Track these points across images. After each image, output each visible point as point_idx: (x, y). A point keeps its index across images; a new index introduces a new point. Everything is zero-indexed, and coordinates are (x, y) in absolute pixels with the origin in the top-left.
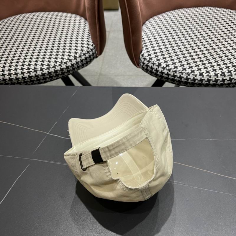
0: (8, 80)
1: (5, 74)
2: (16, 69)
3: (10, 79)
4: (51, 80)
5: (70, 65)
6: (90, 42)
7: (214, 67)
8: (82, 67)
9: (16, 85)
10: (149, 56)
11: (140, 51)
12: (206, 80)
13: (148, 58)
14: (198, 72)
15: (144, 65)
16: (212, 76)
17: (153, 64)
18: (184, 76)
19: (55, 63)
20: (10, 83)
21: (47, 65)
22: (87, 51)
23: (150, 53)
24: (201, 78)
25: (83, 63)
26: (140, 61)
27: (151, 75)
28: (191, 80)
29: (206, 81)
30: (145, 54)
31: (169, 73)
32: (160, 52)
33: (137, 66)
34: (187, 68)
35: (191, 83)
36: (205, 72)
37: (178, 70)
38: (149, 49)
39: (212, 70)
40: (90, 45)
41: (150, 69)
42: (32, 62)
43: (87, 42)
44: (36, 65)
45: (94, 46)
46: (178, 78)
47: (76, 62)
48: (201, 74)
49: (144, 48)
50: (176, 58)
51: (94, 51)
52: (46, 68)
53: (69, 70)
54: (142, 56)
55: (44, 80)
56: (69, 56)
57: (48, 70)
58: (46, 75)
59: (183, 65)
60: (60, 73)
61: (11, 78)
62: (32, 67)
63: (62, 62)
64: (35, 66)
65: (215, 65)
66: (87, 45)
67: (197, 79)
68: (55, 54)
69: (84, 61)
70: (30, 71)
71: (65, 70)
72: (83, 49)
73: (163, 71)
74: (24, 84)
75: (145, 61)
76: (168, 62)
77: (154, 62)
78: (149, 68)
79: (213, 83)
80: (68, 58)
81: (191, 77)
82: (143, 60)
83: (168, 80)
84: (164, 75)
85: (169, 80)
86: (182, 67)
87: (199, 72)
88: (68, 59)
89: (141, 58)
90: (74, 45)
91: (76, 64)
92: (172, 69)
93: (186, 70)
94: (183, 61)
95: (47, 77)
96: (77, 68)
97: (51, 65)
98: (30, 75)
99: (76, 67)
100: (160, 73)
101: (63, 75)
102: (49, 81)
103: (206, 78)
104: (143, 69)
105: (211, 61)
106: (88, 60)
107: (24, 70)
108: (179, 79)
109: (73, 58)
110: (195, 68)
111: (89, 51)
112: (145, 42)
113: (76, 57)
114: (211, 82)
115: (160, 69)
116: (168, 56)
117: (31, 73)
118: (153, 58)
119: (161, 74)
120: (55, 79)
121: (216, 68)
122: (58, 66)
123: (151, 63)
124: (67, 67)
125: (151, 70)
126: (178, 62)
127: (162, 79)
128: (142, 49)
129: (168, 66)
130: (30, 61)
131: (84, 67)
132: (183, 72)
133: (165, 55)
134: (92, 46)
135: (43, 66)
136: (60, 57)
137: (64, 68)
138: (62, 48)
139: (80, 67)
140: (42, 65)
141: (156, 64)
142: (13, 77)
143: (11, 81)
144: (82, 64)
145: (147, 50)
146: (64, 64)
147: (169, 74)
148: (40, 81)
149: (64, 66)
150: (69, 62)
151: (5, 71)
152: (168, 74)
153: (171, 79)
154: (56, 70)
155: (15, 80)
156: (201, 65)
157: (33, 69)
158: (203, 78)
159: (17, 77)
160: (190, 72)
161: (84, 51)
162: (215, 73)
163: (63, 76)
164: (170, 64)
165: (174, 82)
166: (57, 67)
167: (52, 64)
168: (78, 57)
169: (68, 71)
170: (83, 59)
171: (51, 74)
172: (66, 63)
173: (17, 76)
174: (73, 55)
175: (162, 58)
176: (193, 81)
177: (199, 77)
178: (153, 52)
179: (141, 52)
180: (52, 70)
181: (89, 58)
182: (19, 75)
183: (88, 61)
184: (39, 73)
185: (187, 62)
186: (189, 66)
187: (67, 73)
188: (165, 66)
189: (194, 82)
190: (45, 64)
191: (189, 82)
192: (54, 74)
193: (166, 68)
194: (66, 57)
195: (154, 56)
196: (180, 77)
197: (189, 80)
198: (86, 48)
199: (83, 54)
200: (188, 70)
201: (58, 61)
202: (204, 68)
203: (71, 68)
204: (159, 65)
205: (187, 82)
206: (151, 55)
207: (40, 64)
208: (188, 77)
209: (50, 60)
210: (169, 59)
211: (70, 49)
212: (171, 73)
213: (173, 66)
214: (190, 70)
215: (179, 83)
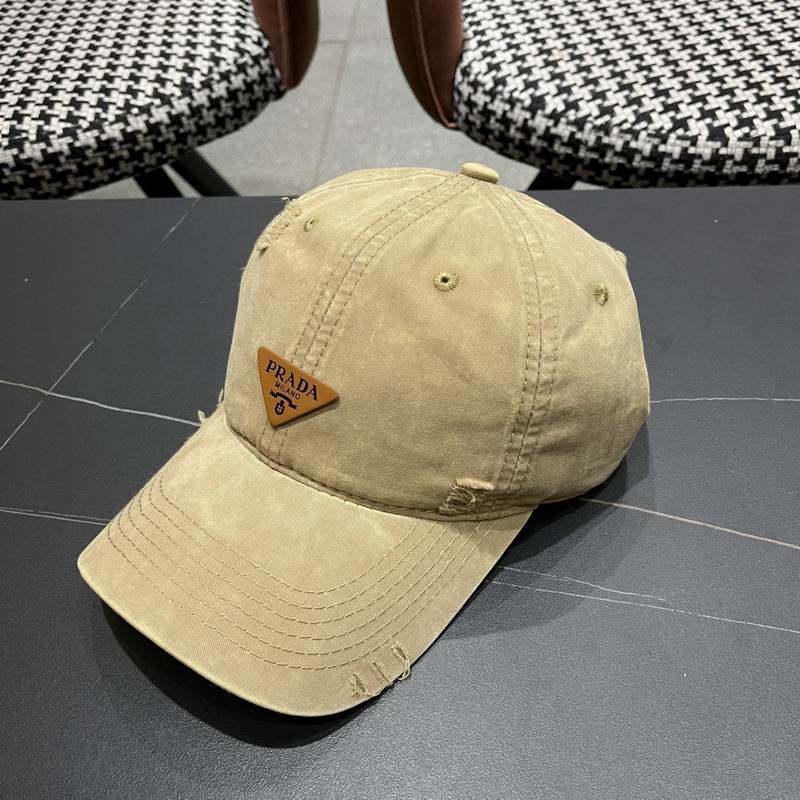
4: (89, 186)
5: (166, 120)
6: (248, 28)
7: (771, 102)
8: (219, 129)
10: (494, 73)
11: (457, 55)
12: (739, 156)
13: (488, 81)
14: (702, 124)
15: (471, 112)
16: (764, 141)
17: (512, 102)
18: (644, 144)
19: (99, 110)
21: (64, 116)
22: (235, 62)
23: (495, 61)
24: (718, 150)
25: (221, 115)
26: (457, 98)
27: (502, 152)
28: (674, 162)
29: (736, 163)
30: (474, 65)
31: (579, 136)
32: (537, 52)
33: (446, 121)
34: (654, 110)
35: (670, 175)
36: (734, 123)
37: (616, 121)
38: (493, 43)
39: (763, 115)
40: (248, 40)
41: (498, 125)
42: (4, 107)
43: (238, 28)
44: (18, 117)
45: (266, 43)
46: (616, 154)
47: (190, 105)
48: (717, 134)
49: (473, 44)
50: (608, 75)
51: (265, 64)
52: (60, 132)
53: (160, 140)
54: (465, 73)
55: (59, 184)
56: (161, 81)
57: (69, 139)
58: (62, 159)
59: (638, 101)
60: (125, 154)
62: (3, 126)
63: (128, 106)
64: (14, 123)
65: (774, 95)
66: (237, 40)
67: (700, 156)
68: (100, 74)
69: (224, 104)
71: (146, 141)
72: (218, 54)
73: (553, 131)
75: (475, 91)
76: (574, 89)
77: (516, 94)
78: (492, 121)
79: (769, 168)
80: (155, 89)
81: (674, 147)
82: (466, 90)
83: (574, 168)
84: (557, 147)
85: (579, 168)
86: (635, 107)
87: (709, 126)
88: (156, 94)
89: (460, 83)
90: (183, 40)
91: (189, 117)
92: (590, 119)
93: (650, 121)
94: (637, 82)
95: (69, 172)
96: (195, 135)
97: (84, 118)
99: (193, 128)
100: (539, 137)
101: (136, 163)
102: (82, 190)
103: (736, 148)
104: (468, 133)
105: (759, 80)
106: (243, 100)
108: (621, 161)
109: (178, 92)
110: (689, 111)
111: (245, 64)
112: (476, 19)
113: (191, 86)
114: (761, 167)
115: (540, 123)
116: (571, 66)
118: (509, 80)
119: (545, 145)
120: (106, 178)
121: (780, 106)
122: (112, 124)
123: (503, 100)
125: (502, 128)
126: (615, 87)
127: (548, 167)
128: (463, 44)
129: (573, 105)
131: (228, 132)
132: (637, 127)
133: (561, 63)
134: (259, 43)
135: (48, 122)
136: (121, 85)
137: (139, 132)
138: (132, 52)
139: (210, 131)
140: (45, 117)
141: (522, 101)
144: (216, 116)
145: (483, 48)
146: (136, 115)
147: (579, 141)
148: (39, 187)
149: (137, 122)
150: (158, 107)
152: (574, 143)
153: (587, 162)
154: (104, 137)
156: (717, 96)
157: (4, 136)
158: (723, 151)
160: (669, 125)
161: (223, 63)
162: (776, 127)
163: (136, 169)
164: (582, 99)
165: (599, 174)
166: (107, 128)
167: (88, 114)
168: (198, 86)
169: (159, 147)
170: (221, 98)
171: (86, 158)
172: (145, 110)
175: (548, 77)
176: (681, 167)
177: (706, 146)
178: (508, 56)
179: (460, 59)
180: (87, 138)
181: (248, 95)
183: (243, 107)
184: (33, 150)
185: (654, 85)
186: (663, 103)
187: (151, 152)
188: (561, 108)
189: (686, 172)
190: (55, 112)
191: (664, 169)
192: (96, 157)
193: (567, 117)
194: (147, 87)
195: (513, 69)
196: (625, 151)
197: (662, 161)
198: (230, 49)
199: (220, 74)
200: (661, 120)
201: (114, 104)
202: (726, 107)
203: (168, 132)
204: (535, 105)
205: (657, 170)
206: (503, 66)
207: (36, 115)
208: (662, 148)
209: (80, 99)
210: (578, 79)
211: (163, 54)
212: (589, 136)
213: (593, 105)
214: (668, 120)
215: (619, 179)
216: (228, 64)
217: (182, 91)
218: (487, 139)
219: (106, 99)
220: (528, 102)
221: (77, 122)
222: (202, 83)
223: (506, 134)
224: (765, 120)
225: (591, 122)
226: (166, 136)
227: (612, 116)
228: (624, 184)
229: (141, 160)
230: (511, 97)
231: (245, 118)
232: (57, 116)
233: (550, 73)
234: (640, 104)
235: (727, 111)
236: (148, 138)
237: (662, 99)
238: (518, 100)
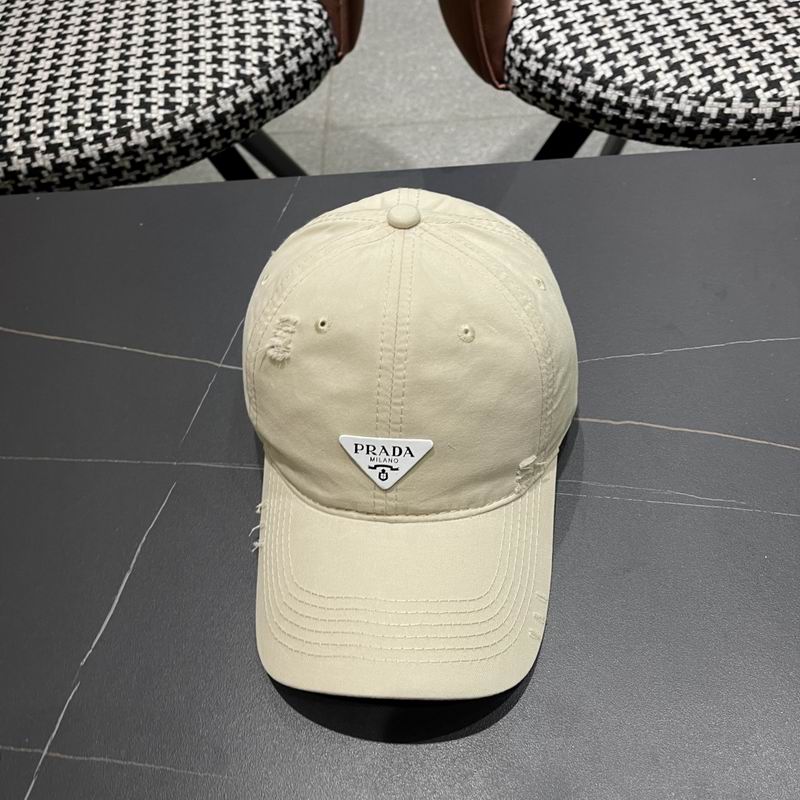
0: (26, 176)
1: (12, 154)
2: (48, 131)
3: (34, 172)
4: (185, 164)
5: (250, 99)
8: (291, 101)
9: (57, 194)
10: (544, 41)
11: (507, 22)
12: (768, 116)
13: (539, 49)
14: (736, 86)
15: (524, 77)
16: (790, 101)
17: (563, 69)
18: (685, 106)
19: (192, 95)
20: (33, 184)
21: (162, 103)
22: (303, 37)
23: (544, 29)
24: (750, 110)
25: (293, 88)
26: (508, 63)
27: (552, 112)
28: (712, 121)
29: (766, 121)
30: (525, 32)
31: (626, 99)
32: (582, 20)
33: (496, 82)
34: (692, 75)
35: (708, 133)
36: (764, 85)
37: (659, 85)
38: (540, 10)
39: (789, 77)
40: (311, 14)
41: (550, 90)
42: (105, 97)
44: (121, 107)
45: (325, 15)
46: (660, 115)
47: (268, 83)
48: (749, 96)
49: (521, 11)
50: (649, 41)
51: (326, 34)
52: (161, 118)
53: (245, 117)
54: (517, 40)
55: (160, 165)
56: (241, 62)
57: (169, 125)
58: (164, 143)
59: (677, 66)
60: (216, 133)
61: (35, 165)
62: (110, 116)
63: (216, 90)
64: (119, 112)
66: (302, 15)
67: (735, 116)
68: (185, 59)
69: (296, 79)
70: (101, 132)
71: (233, 120)
72: (286, 31)
73: (602, 95)
74: (86, 185)
75: (528, 59)
76: (620, 56)
77: (566, 62)
78: (544, 86)
79: (794, 124)
80: (238, 71)
81: (712, 108)
82: (518, 57)
83: (620, 128)
84: (605, 109)
85: (625, 127)
86: (676, 72)
87: (743, 88)
88: (239, 76)
89: (511, 50)
90: (253, 18)
91: (268, 94)
92: (636, 84)
93: (690, 85)
94: (675, 48)
95: (170, 153)
96: (272, 109)
97: (180, 104)
98: (107, 150)
99: (271, 104)
100: (589, 101)
101: (224, 140)
102: (178, 168)
103: (766, 108)
104: (519, 95)
105: (784, 43)
106: (311, 73)
107: (81, 129)
108: (664, 121)
109: (257, 71)
110: (725, 74)
111: (311, 37)
113: (267, 65)
114: (787, 123)
115: (590, 88)
116: (615, 33)
117: (108, 139)
118: (559, 47)
119: (595, 107)
120: (199, 155)
122: (204, 107)
123: (554, 67)
124: (239, 108)
125: (554, 92)
126: (657, 54)
127: (596, 126)
128: (512, 13)
129: (619, 72)
130: (97, 96)
131: (298, 102)
132: (679, 91)
133: (605, 30)
134: (320, 16)
135: (149, 111)
136: (206, 69)
137: (227, 112)
138: (209, 34)
139: (284, 104)
140: (145, 105)
141: (572, 69)
142: (43, 160)
143: (36, 178)
144: (289, 90)
145: (532, 16)
146: (224, 97)
147: (626, 104)
148: (143, 170)
149: (226, 104)
150: (242, 87)
151: (10, 141)
152: (621, 106)
153: (632, 122)
154: (198, 120)
155: (49, 172)
156: (748, 60)
157: (112, 126)
158: (755, 111)
159: (59, 161)
160: (707, 89)
161: (292, 39)
163: (224, 144)
164: (627, 65)
165: (644, 132)
166: (200, 112)
167: (182, 99)
168: (273, 64)
169: (244, 124)
170: (293, 73)
171: (183, 140)
172: (231, 91)
173: (58, 155)
174: (253, 56)
175: (595, 45)
176: (718, 125)
177: (740, 107)
179: (511, 27)
180: (184, 123)
181: (314, 67)
182: (62, 151)
183: (311, 79)
184: (139, 137)
185: (691, 50)
186: (701, 68)
187: (238, 129)
188: (609, 74)
189: (722, 129)
190: (154, 100)
191: (702, 127)
192: (192, 139)
193: (615, 83)
194: (230, 69)
195: (561, 37)
196: (668, 112)
197: (701, 121)
198: (297, 25)
199: (291, 50)
200: (700, 83)
201: (204, 88)
202: (757, 70)
203: (251, 110)
204: (584, 72)
205: (696, 128)
206: (552, 34)
207: (137, 104)
208: (701, 110)
209: (172, 85)
210: (622, 46)
211: (237, 35)
212: (635, 100)
213: (638, 70)
214: (706, 83)
215: (661, 136)
216: (297, 40)
217: (261, 70)
218: (539, 101)
219: (196, 84)
220: (578, 69)
221: (174, 109)
222: (276, 60)
223: (558, 98)
224: (791, 81)
225: (636, 87)
226: (250, 114)
227: (656, 82)
228: (666, 140)
229: (229, 137)
230: (562, 64)
231: (312, 88)
232: (155, 104)
233: (597, 40)
234: (680, 70)
235: (757, 74)
236: (235, 117)
237: (700, 63)
238: (569, 67)
